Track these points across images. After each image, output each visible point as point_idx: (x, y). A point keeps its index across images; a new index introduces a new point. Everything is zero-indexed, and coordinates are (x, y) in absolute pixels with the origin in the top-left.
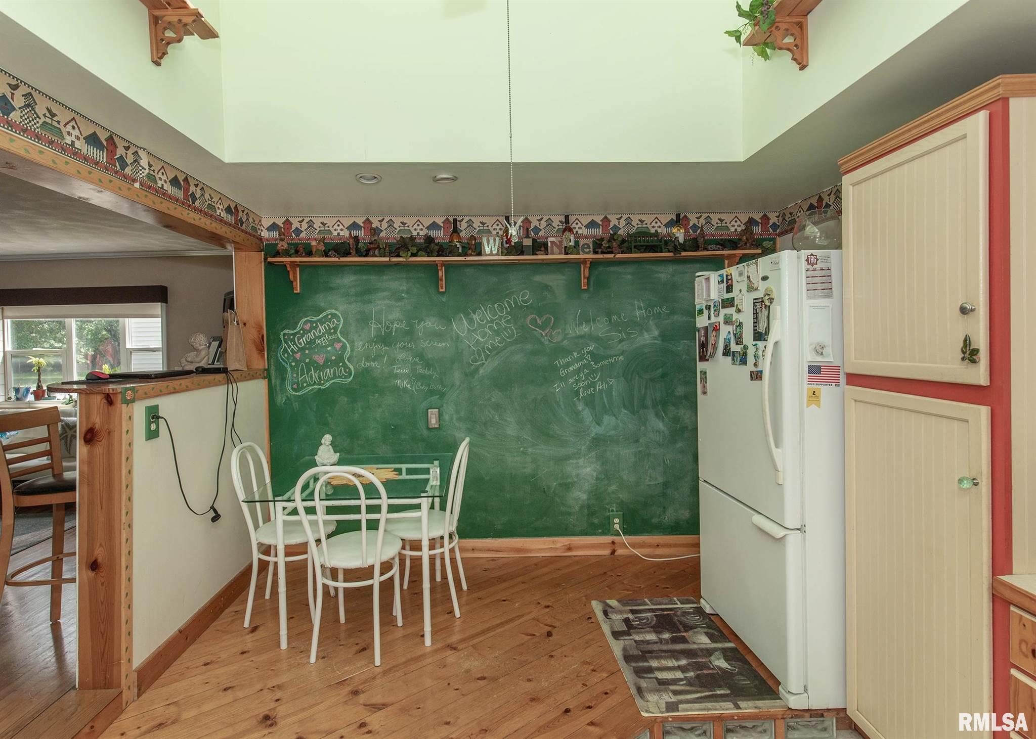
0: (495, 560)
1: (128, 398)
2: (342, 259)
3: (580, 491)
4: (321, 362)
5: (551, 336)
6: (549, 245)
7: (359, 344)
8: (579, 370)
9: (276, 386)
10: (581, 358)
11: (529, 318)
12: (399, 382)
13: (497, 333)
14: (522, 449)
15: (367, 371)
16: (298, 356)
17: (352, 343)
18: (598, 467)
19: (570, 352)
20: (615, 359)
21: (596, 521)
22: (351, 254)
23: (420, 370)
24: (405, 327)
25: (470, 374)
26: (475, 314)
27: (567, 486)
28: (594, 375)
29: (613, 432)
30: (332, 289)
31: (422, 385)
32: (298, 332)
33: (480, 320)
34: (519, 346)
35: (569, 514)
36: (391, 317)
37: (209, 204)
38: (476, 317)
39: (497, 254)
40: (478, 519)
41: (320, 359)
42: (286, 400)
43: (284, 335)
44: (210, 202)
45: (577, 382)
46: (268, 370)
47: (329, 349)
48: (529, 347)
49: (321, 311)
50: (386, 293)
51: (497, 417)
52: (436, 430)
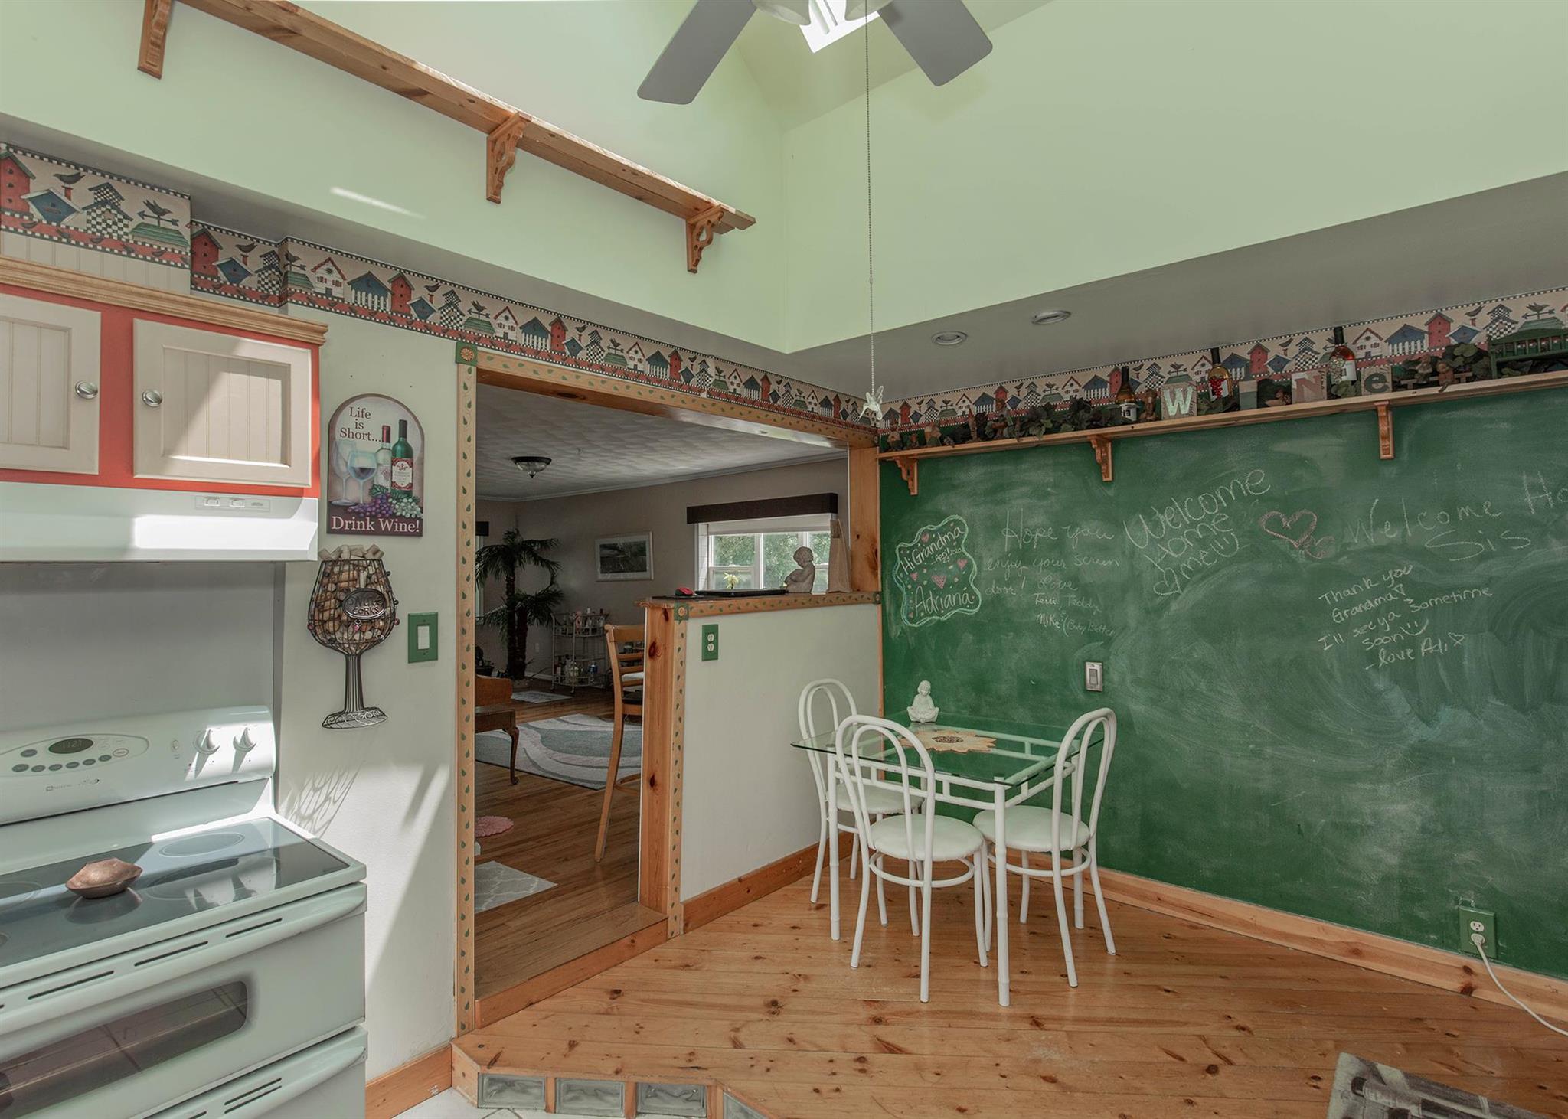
0: (1197, 928)
1: (681, 615)
2: (958, 447)
3: (1381, 846)
4: (941, 585)
5: (1312, 549)
6: (1294, 385)
7: (988, 562)
8: (1375, 614)
9: (890, 614)
10: (1382, 590)
11: (1266, 517)
12: (1042, 617)
13: (1203, 544)
14: (1251, 746)
15: (998, 599)
16: (915, 576)
17: (980, 559)
18: (1426, 807)
19: (1358, 580)
20: (1469, 595)
21: (1422, 914)
22: (971, 438)
23: (1073, 601)
24: (1051, 536)
25: (1154, 611)
26: (1163, 513)
27: (1352, 831)
28: (1412, 625)
29: (1464, 743)
30: (954, 487)
31: (1076, 624)
32: (915, 546)
33: (1172, 522)
34: (1245, 565)
35: (1359, 886)
36: (1031, 523)
37: (797, 400)
38: (1164, 518)
39: (1190, 414)
40: (1170, 851)
41: (940, 581)
42: (901, 633)
43: (900, 549)
44: (798, 398)
45: (1372, 635)
46: (881, 593)
47: (951, 567)
48: (1265, 568)
49: (941, 517)
50: (1024, 489)
51: (1203, 686)
52: (1097, 694)
